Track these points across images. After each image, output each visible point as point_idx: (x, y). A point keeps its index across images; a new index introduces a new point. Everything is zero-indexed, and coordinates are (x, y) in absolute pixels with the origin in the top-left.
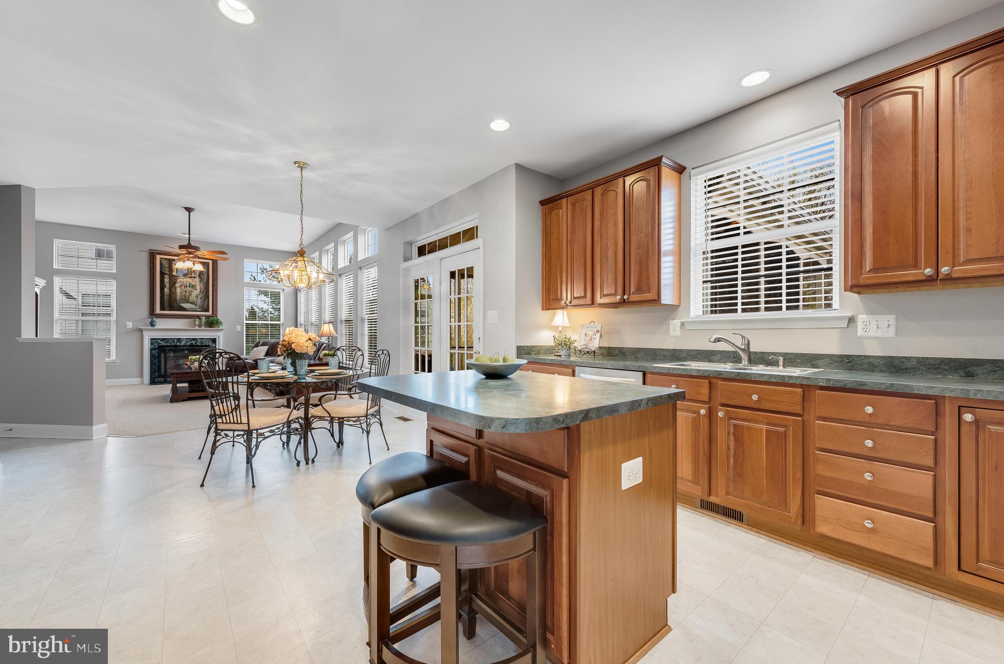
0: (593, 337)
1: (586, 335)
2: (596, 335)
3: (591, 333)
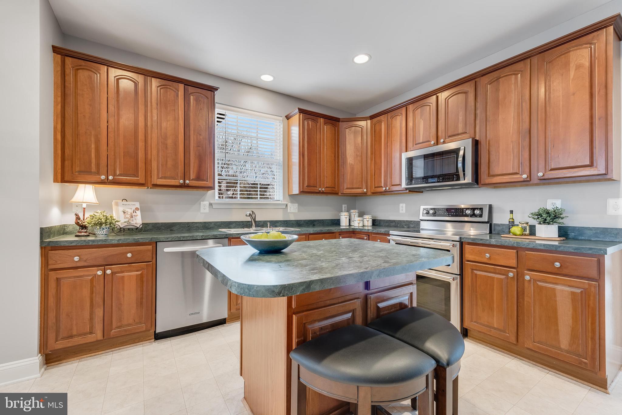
0: (133, 214)
1: (124, 212)
2: (136, 212)
3: (130, 211)
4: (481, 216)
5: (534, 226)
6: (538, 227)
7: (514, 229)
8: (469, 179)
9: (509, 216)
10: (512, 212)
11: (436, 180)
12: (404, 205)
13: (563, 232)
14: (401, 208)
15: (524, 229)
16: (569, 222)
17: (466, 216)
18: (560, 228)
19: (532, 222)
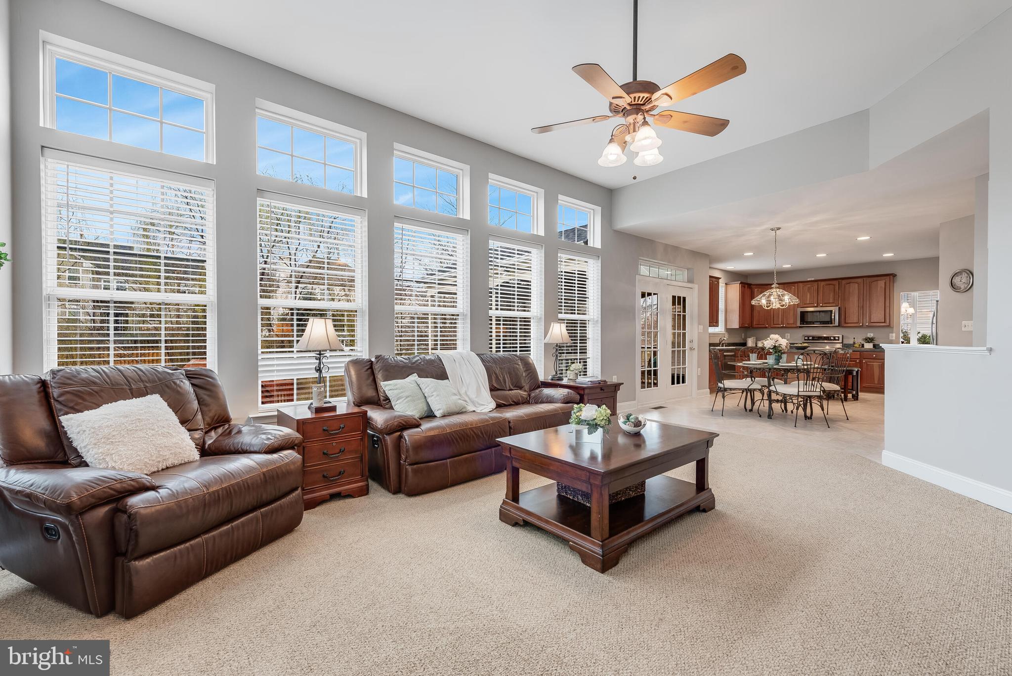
4: (838, 340)
5: (864, 344)
6: (865, 344)
7: (855, 345)
8: (837, 324)
9: (853, 340)
10: (854, 338)
11: (819, 323)
12: (789, 334)
13: (874, 346)
14: (786, 336)
15: (860, 345)
16: (876, 343)
17: (831, 340)
18: (873, 345)
19: (863, 342)
